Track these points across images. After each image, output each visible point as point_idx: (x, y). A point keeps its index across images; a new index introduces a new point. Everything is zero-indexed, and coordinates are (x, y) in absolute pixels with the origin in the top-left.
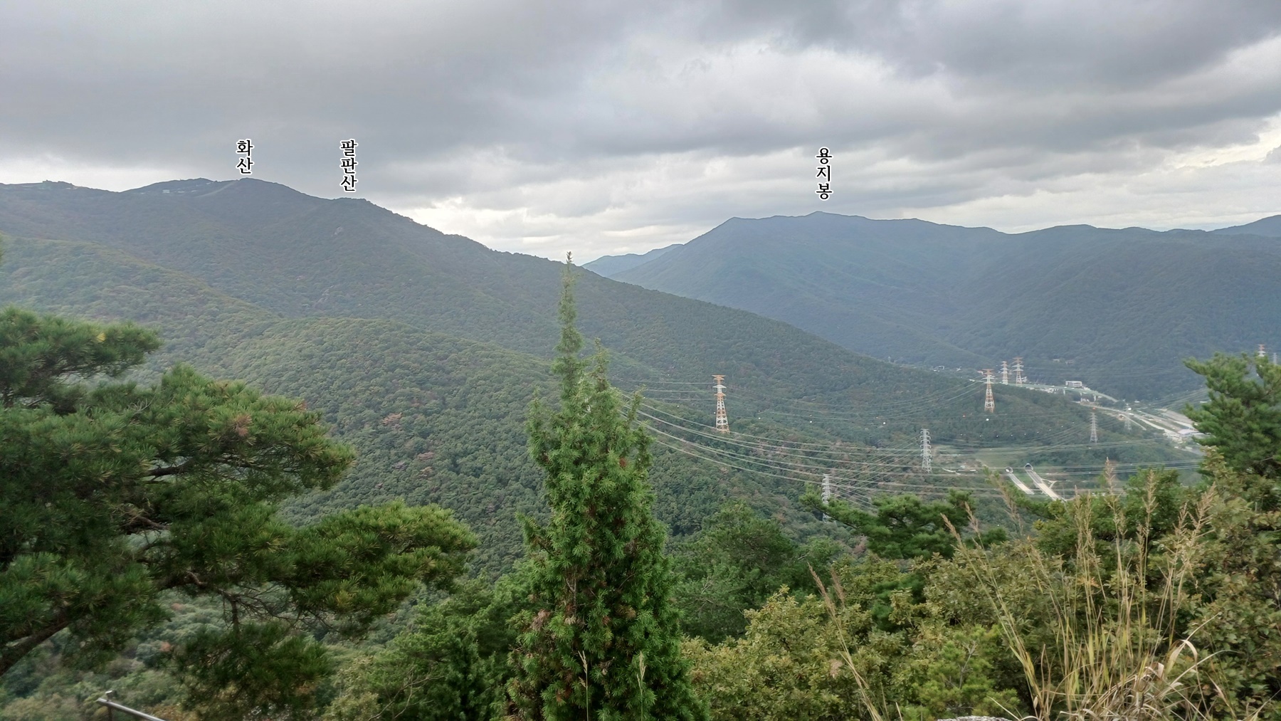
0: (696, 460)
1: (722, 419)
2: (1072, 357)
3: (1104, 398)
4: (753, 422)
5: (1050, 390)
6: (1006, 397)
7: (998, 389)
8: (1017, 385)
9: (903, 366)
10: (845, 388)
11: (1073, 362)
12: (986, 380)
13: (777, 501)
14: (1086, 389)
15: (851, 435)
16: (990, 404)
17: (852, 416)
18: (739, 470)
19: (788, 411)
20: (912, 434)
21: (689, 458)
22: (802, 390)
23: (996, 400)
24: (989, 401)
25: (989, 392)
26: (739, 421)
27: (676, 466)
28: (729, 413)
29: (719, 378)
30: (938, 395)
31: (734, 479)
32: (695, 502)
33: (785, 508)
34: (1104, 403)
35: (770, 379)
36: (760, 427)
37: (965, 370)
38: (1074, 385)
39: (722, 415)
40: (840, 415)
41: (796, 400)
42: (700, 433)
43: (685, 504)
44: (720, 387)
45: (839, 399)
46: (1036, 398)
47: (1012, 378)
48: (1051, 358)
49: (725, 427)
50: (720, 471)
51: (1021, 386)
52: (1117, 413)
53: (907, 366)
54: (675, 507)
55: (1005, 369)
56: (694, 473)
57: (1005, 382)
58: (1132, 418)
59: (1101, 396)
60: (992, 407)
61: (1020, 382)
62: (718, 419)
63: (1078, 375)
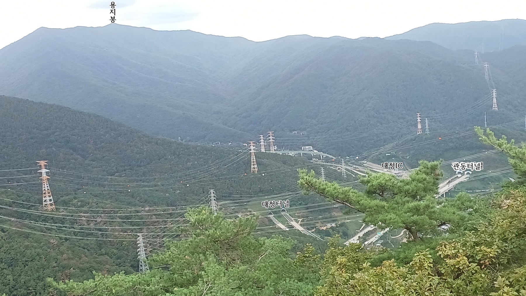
0: (27, 236)
1: (48, 198)
2: (305, 129)
3: (327, 157)
4: (75, 198)
5: (292, 153)
6: (265, 161)
7: (259, 155)
8: (271, 152)
9: (190, 143)
10: (148, 164)
11: (305, 133)
12: (250, 150)
13: (101, 261)
14: (315, 151)
15: (156, 200)
16: (254, 167)
17: (155, 186)
18: (66, 239)
19: (104, 186)
20: (202, 195)
21: (20, 234)
22: (114, 168)
23: (258, 164)
24: (254, 165)
25: (253, 158)
26: (62, 199)
27: (9, 243)
28: (54, 192)
29: (43, 163)
30: (218, 163)
31: (62, 248)
32: (29, 273)
33: (108, 266)
34: (327, 160)
35: (87, 162)
36: (82, 201)
37: (235, 144)
38: (308, 149)
39: (47, 195)
40: (146, 186)
41: (110, 177)
42: (29, 211)
43: (20, 275)
44: (44, 171)
45: (144, 174)
46: (285, 160)
47: (267, 147)
48: (291, 131)
49: (51, 205)
50: (49, 243)
51: (274, 152)
52: (336, 167)
53: (193, 143)
54: (11, 279)
55: (262, 140)
56: (27, 247)
57: (263, 150)
58: (346, 169)
59: (325, 155)
60: (256, 169)
61: (273, 150)
62: (44, 199)
63: (309, 142)
